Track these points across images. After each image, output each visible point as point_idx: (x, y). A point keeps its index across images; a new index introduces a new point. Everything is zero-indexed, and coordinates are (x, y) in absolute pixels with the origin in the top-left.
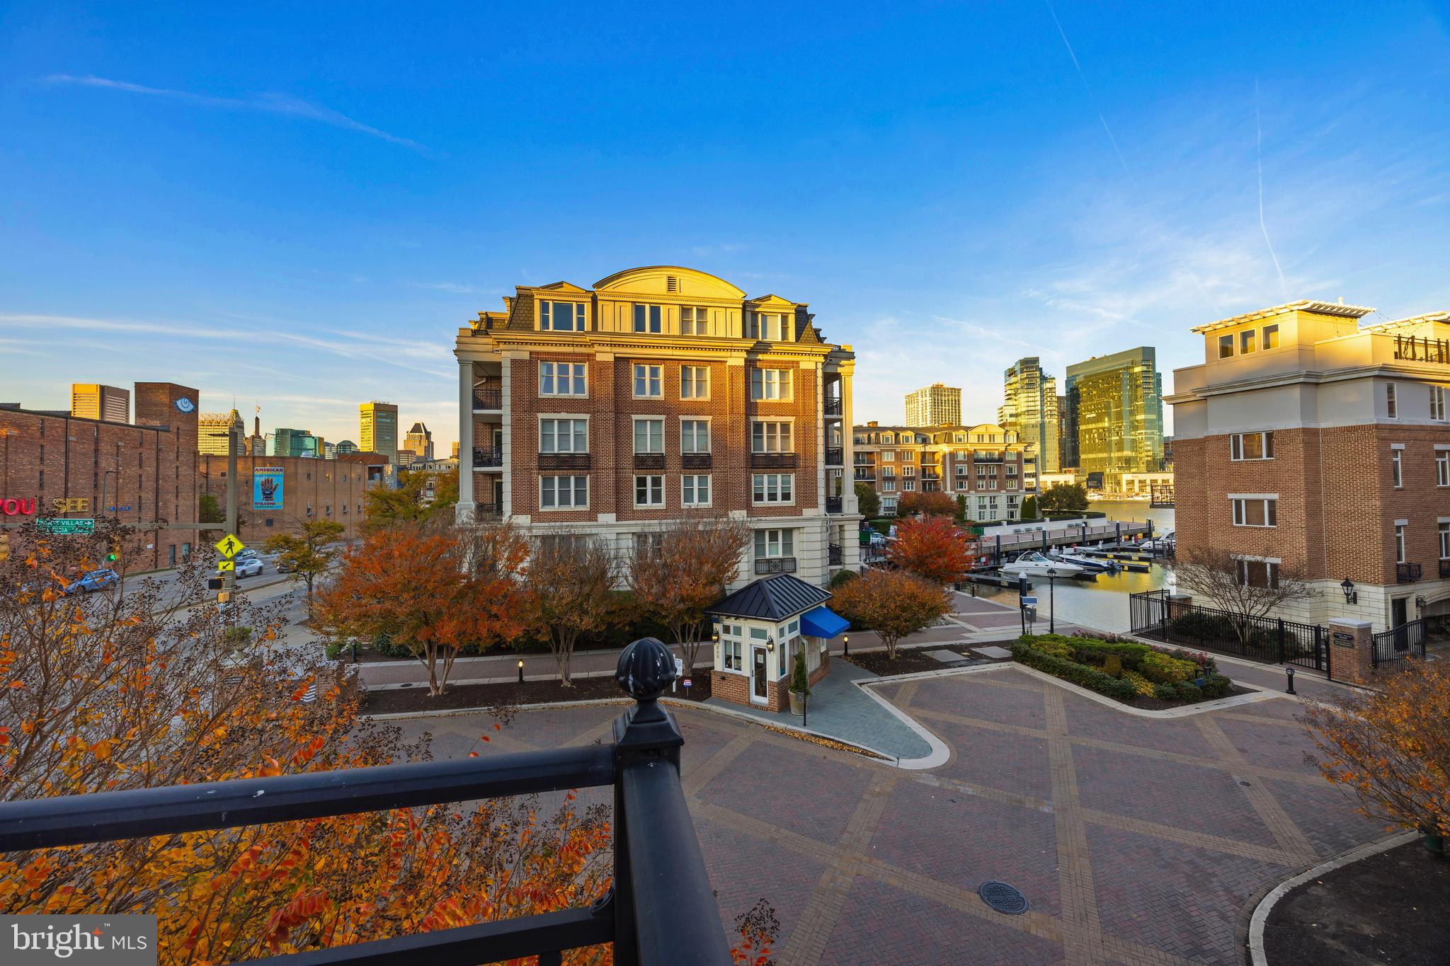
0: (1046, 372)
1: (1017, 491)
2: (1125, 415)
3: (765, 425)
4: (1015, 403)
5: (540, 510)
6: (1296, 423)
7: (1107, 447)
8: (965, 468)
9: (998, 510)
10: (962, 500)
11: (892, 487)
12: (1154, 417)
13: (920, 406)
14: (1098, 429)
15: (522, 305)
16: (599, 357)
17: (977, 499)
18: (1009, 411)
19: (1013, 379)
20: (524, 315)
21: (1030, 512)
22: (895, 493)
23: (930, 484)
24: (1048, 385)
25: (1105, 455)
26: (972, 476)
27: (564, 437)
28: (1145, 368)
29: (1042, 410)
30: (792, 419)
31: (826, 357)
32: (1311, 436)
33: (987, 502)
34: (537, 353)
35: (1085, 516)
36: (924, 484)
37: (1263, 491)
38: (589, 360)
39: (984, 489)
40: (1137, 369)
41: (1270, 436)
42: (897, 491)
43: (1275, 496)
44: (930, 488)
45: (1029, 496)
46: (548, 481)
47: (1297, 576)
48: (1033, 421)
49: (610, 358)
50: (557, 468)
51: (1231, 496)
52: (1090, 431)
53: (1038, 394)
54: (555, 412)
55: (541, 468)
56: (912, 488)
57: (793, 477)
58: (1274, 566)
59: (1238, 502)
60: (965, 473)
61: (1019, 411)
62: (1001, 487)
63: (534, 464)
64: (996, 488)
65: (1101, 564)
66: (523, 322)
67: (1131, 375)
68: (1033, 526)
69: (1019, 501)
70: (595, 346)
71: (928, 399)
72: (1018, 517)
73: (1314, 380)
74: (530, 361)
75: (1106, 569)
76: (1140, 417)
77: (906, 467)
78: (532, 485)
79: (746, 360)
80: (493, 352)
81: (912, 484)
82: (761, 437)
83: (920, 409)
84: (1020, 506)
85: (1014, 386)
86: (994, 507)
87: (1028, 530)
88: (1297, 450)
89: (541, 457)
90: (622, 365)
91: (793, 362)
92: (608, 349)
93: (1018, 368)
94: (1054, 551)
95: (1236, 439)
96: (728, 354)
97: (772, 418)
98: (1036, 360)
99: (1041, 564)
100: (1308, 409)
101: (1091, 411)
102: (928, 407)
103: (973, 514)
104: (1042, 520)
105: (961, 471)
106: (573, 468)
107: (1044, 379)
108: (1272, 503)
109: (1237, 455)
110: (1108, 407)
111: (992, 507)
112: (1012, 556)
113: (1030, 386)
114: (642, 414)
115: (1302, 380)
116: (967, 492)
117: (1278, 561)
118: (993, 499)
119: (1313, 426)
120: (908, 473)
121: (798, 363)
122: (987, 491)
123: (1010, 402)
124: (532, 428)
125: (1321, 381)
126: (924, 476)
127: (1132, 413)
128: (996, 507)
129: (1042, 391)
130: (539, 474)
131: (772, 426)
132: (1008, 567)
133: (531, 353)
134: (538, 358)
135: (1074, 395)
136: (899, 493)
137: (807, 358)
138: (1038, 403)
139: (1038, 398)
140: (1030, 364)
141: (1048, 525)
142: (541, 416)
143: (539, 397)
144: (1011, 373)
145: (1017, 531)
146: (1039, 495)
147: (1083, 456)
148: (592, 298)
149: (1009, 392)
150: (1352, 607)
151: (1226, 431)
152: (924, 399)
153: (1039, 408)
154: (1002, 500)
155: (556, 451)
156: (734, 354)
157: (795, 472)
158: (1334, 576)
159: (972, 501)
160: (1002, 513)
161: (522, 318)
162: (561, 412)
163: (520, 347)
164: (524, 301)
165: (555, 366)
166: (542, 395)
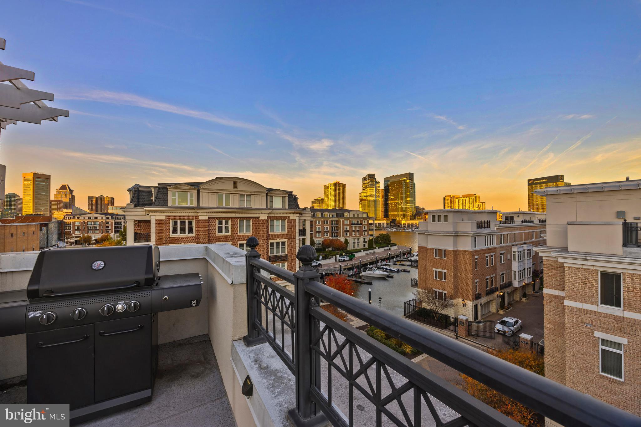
0: (377, 180)
1: (367, 236)
2: (404, 198)
3: (275, 244)
4: (366, 191)
6: (451, 248)
7: (397, 210)
8: (348, 227)
9: (360, 244)
10: (346, 241)
11: (320, 235)
12: (412, 199)
13: (330, 191)
14: (394, 203)
16: (201, 218)
17: (352, 239)
18: (363, 194)
19: (365, 182)
20: (162, 198)
21: (371, 245)
22: (321, 238)
23: (334, 233)
24: (378, 185)
25: (396, 213)
26: (351, 231)
28: (410, 181)
29: (375, 195)
30: (286, 240)
31: (300, 214)
32: (455, 252)
33: (356, 241)
34: (170, 216)
35: (390, 246)
36: (332, 233)
37: (443, 269)
38: (195, 219)
39: (355, 235)
40: (408, 181)
41: (445, 251)
42: (322, 237)
43: (446, 271)
44: (335, 235)
45: (371, 238)
47: (451, 298)
48: (372, 199)
49: (206, 218)
51: (434, 269)
52: (391, 204)
53: (374, 188)
54: (179, 243)
56: (328, 236)
57: (286, 264)
58: (445, 294)
59: (436, 271)
60: (348, 229)
61: (367, 195)
62: (361, 235)
64: (359, 235)
65: (395, 270)
66: (162, 201)
67: (406, 183)
68: (372, 251)
69: (367, 240)
70: (199, 213)
71: (333, 188)
72: (367, 247)
73: (457, 235)
74: (166, 220)
75: (396, 272)
76: (408, 199)
77: (325, 227)
79: (267, 217)
80: (145, 215)
81: (328, 234)
82: (273, 248)
83: (330, 192)
84: (368, 242)
85: (366, 185)
86: (358, 243)
87: (370, 253)
88: (451, 257)
90: (211, 220)
91: (287, 217)
92: (205, 214)
93: (367, 178)
94: (379, 264)
95: (436, 250)
96: (260, 215)
97: (278, 240)
98: (374, 175)
99: (375, 272)
100: (455, 244)
101: (392, 196)
102: (333, 191)
103: (350, 247)
104: (375, 248)
105: (346, 228)
107: (376, 183)
108: (445, 273)
109: (436, 256)
110: (398, 195)
111: (357, 243)
112: (364, 266)
113: (371, 185)
114: (221, 242)
115: (453, 235)
116: (349, 237)
117: (446, 292)
118: (358, 239)
119: (456, 249)
120: (326, 230)
121: (289, 217)
122: (356, 236)
123: (364, 191)
125: (458, 235)
126: (332, 230)
127: (406, 197)
128: (359, 242)
129: (376, 187)
131: (278, 244)
132: (363, 273)
133: (166, 216)
134: (170, 219)
135: (387, 190)
136: (322, 238)
137: (293, 215)
138: (374, 192)
139: (374, 190)
140: (371, 176)
141: (378, 250)
143: (171, 237)
144: (364, 179)
145: (367, 254)
146: (374, 238)
147: (389, 213)
148: (197, 190)
149: (364, 187)
150: (464, 307)
151: (433, 247)
152: (331, 187)
153: (374, 194)
154: (361, 240)
156: (262, 215)
157: (287, 262)
158: (460, 297)
159: (351, 240)
160: (361, 246)
161: (161, 199)
162: (181, 243)
163: (161, 214)
164: (162, 191)
165: (179, 222)
166: (172, 235)
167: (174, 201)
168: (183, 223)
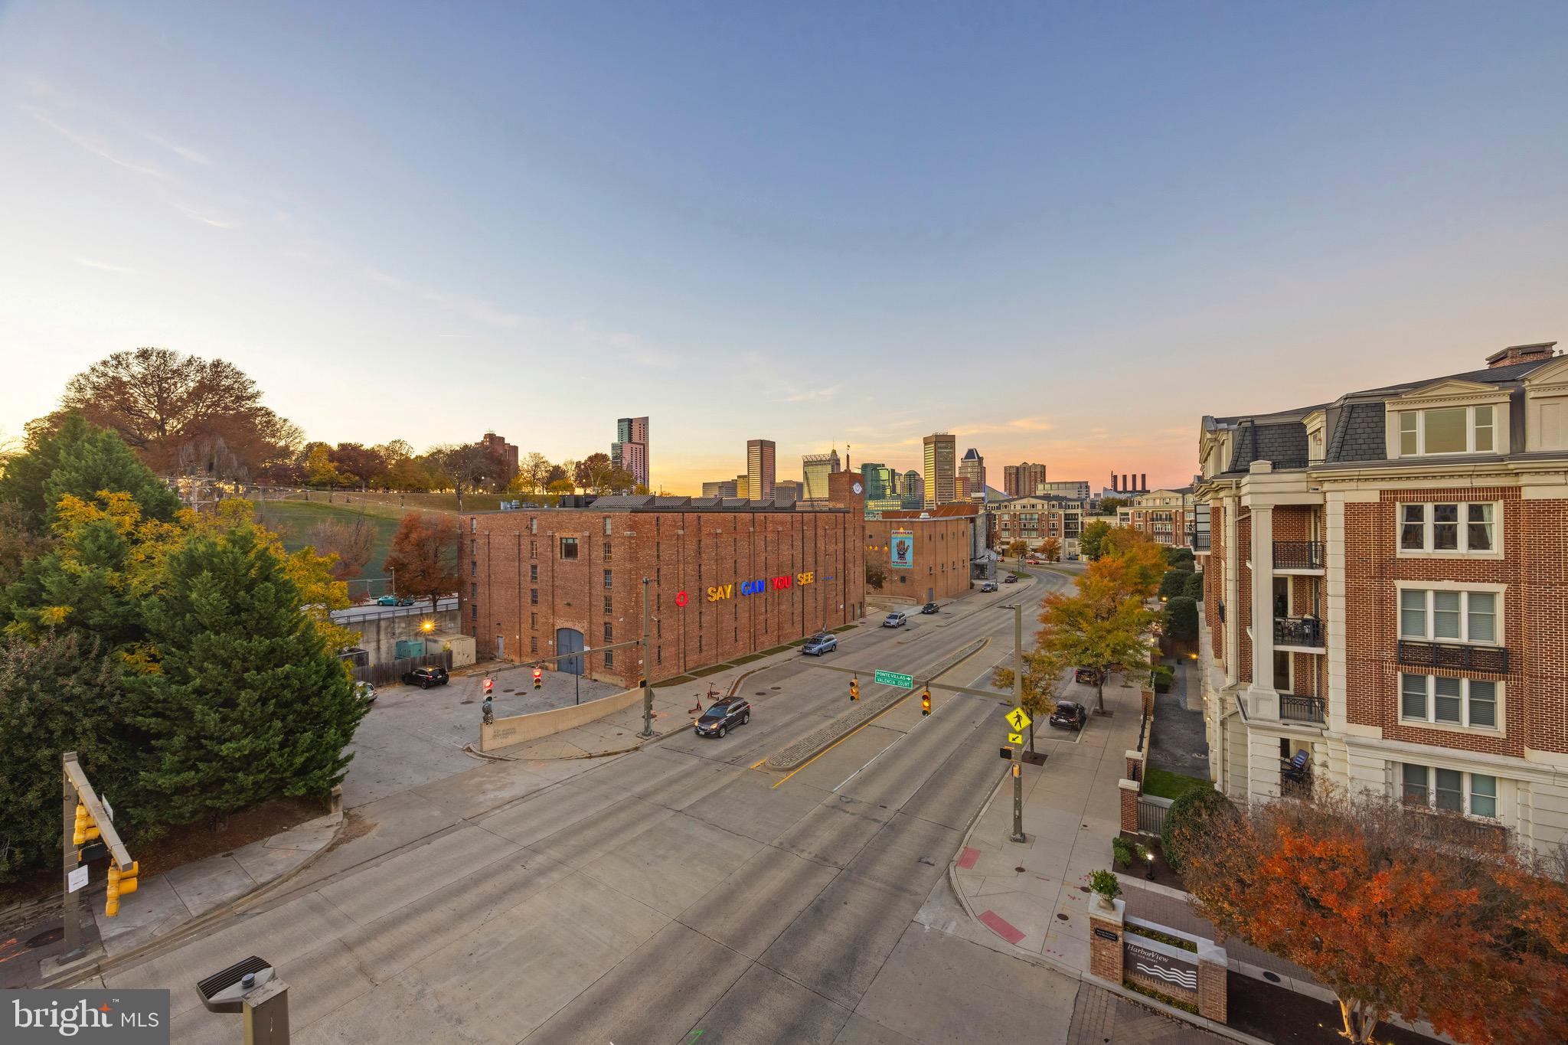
5: (1400, 723)
15: (1358, 420)
16: (1529, 494)
20: (1364, 436)
27: (1446, 619)
34: (1395, 492)
38: (1505, 497)
46: (1414, 683)
50: (1436, 663)
54: (1428, 579)
55: (1402, 661)
63: (1390, 654)
66: (1364, 447)
70: (1522, 477)
74: (1380, 504)
78: (1384, 686)
80: (1307, 492)
89: (1403, 645)
106: (1469, 667)
124: (1384, 601)
130: (1397, 669)
133: (1382, 492)
134: (1396, 499)
142: (1401, 584)
143: (1398, 556)
148: (1510, 396)
155: (1430, 637)
161: (1360, 441)
162: (1440, 580)
163: (1362, 485)
164: (1363, 415)
165: (1429, 510)
166: (1402, 553)
167: (1408, 442)
168: (1446, 514)
